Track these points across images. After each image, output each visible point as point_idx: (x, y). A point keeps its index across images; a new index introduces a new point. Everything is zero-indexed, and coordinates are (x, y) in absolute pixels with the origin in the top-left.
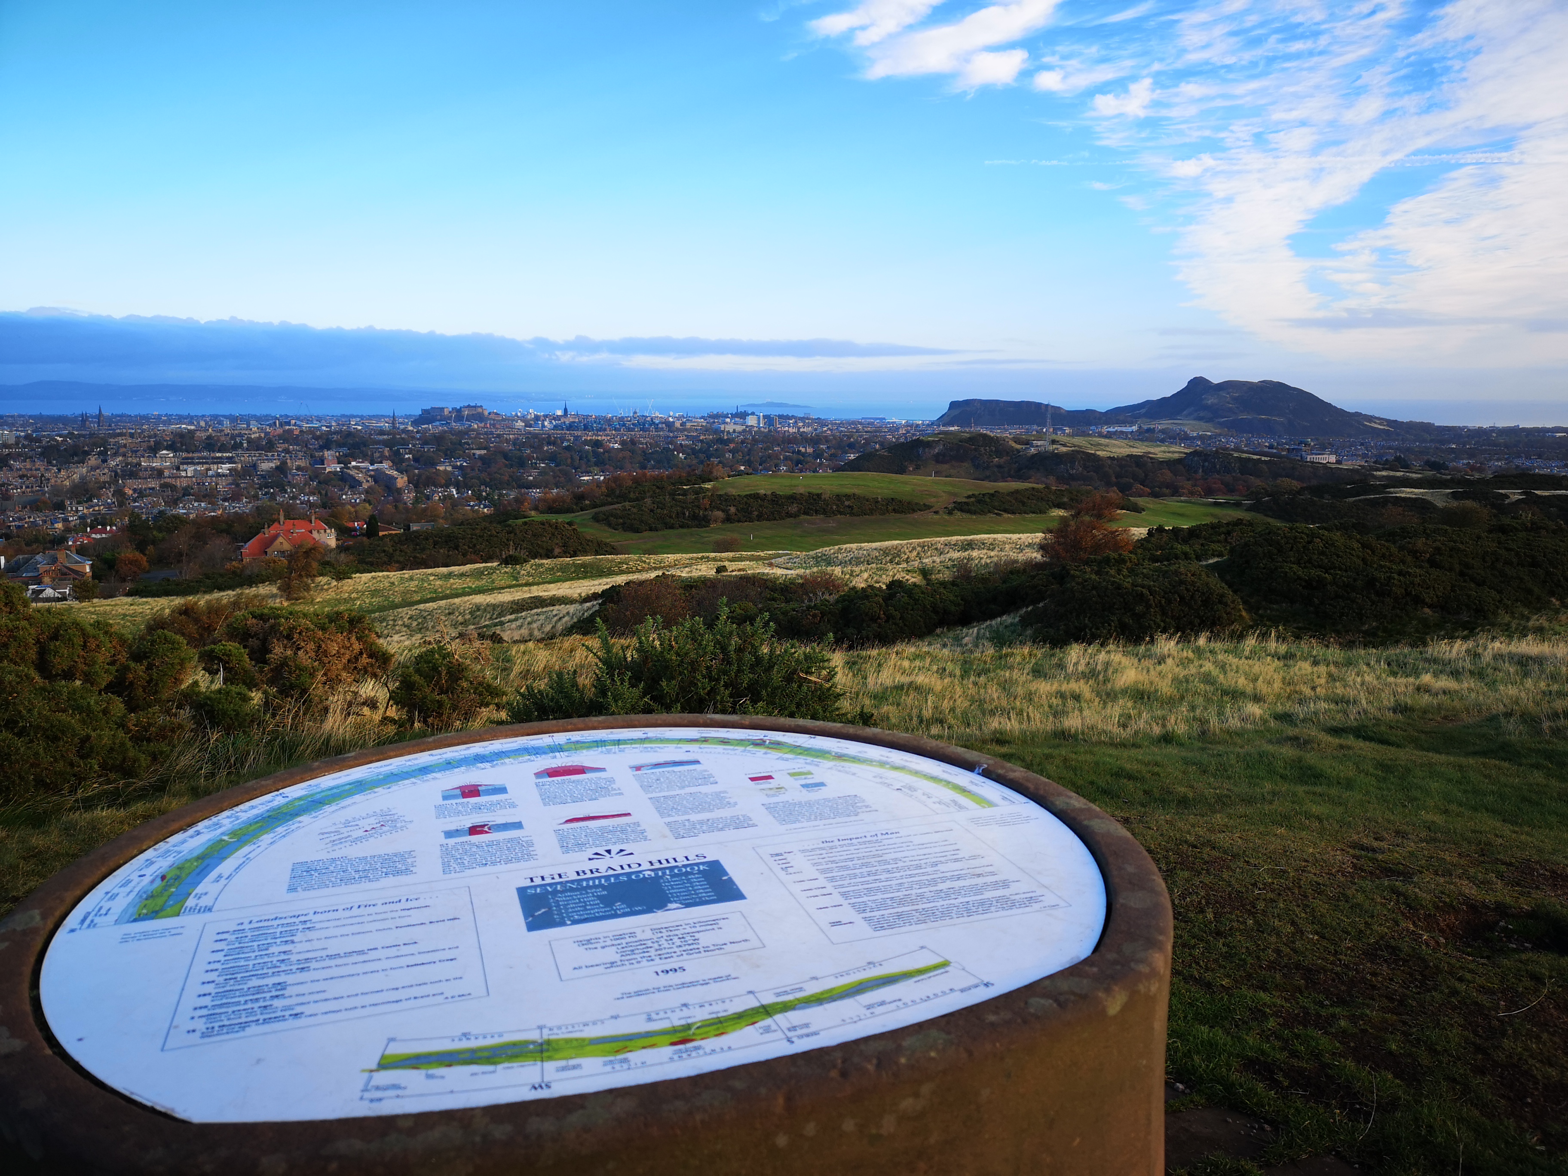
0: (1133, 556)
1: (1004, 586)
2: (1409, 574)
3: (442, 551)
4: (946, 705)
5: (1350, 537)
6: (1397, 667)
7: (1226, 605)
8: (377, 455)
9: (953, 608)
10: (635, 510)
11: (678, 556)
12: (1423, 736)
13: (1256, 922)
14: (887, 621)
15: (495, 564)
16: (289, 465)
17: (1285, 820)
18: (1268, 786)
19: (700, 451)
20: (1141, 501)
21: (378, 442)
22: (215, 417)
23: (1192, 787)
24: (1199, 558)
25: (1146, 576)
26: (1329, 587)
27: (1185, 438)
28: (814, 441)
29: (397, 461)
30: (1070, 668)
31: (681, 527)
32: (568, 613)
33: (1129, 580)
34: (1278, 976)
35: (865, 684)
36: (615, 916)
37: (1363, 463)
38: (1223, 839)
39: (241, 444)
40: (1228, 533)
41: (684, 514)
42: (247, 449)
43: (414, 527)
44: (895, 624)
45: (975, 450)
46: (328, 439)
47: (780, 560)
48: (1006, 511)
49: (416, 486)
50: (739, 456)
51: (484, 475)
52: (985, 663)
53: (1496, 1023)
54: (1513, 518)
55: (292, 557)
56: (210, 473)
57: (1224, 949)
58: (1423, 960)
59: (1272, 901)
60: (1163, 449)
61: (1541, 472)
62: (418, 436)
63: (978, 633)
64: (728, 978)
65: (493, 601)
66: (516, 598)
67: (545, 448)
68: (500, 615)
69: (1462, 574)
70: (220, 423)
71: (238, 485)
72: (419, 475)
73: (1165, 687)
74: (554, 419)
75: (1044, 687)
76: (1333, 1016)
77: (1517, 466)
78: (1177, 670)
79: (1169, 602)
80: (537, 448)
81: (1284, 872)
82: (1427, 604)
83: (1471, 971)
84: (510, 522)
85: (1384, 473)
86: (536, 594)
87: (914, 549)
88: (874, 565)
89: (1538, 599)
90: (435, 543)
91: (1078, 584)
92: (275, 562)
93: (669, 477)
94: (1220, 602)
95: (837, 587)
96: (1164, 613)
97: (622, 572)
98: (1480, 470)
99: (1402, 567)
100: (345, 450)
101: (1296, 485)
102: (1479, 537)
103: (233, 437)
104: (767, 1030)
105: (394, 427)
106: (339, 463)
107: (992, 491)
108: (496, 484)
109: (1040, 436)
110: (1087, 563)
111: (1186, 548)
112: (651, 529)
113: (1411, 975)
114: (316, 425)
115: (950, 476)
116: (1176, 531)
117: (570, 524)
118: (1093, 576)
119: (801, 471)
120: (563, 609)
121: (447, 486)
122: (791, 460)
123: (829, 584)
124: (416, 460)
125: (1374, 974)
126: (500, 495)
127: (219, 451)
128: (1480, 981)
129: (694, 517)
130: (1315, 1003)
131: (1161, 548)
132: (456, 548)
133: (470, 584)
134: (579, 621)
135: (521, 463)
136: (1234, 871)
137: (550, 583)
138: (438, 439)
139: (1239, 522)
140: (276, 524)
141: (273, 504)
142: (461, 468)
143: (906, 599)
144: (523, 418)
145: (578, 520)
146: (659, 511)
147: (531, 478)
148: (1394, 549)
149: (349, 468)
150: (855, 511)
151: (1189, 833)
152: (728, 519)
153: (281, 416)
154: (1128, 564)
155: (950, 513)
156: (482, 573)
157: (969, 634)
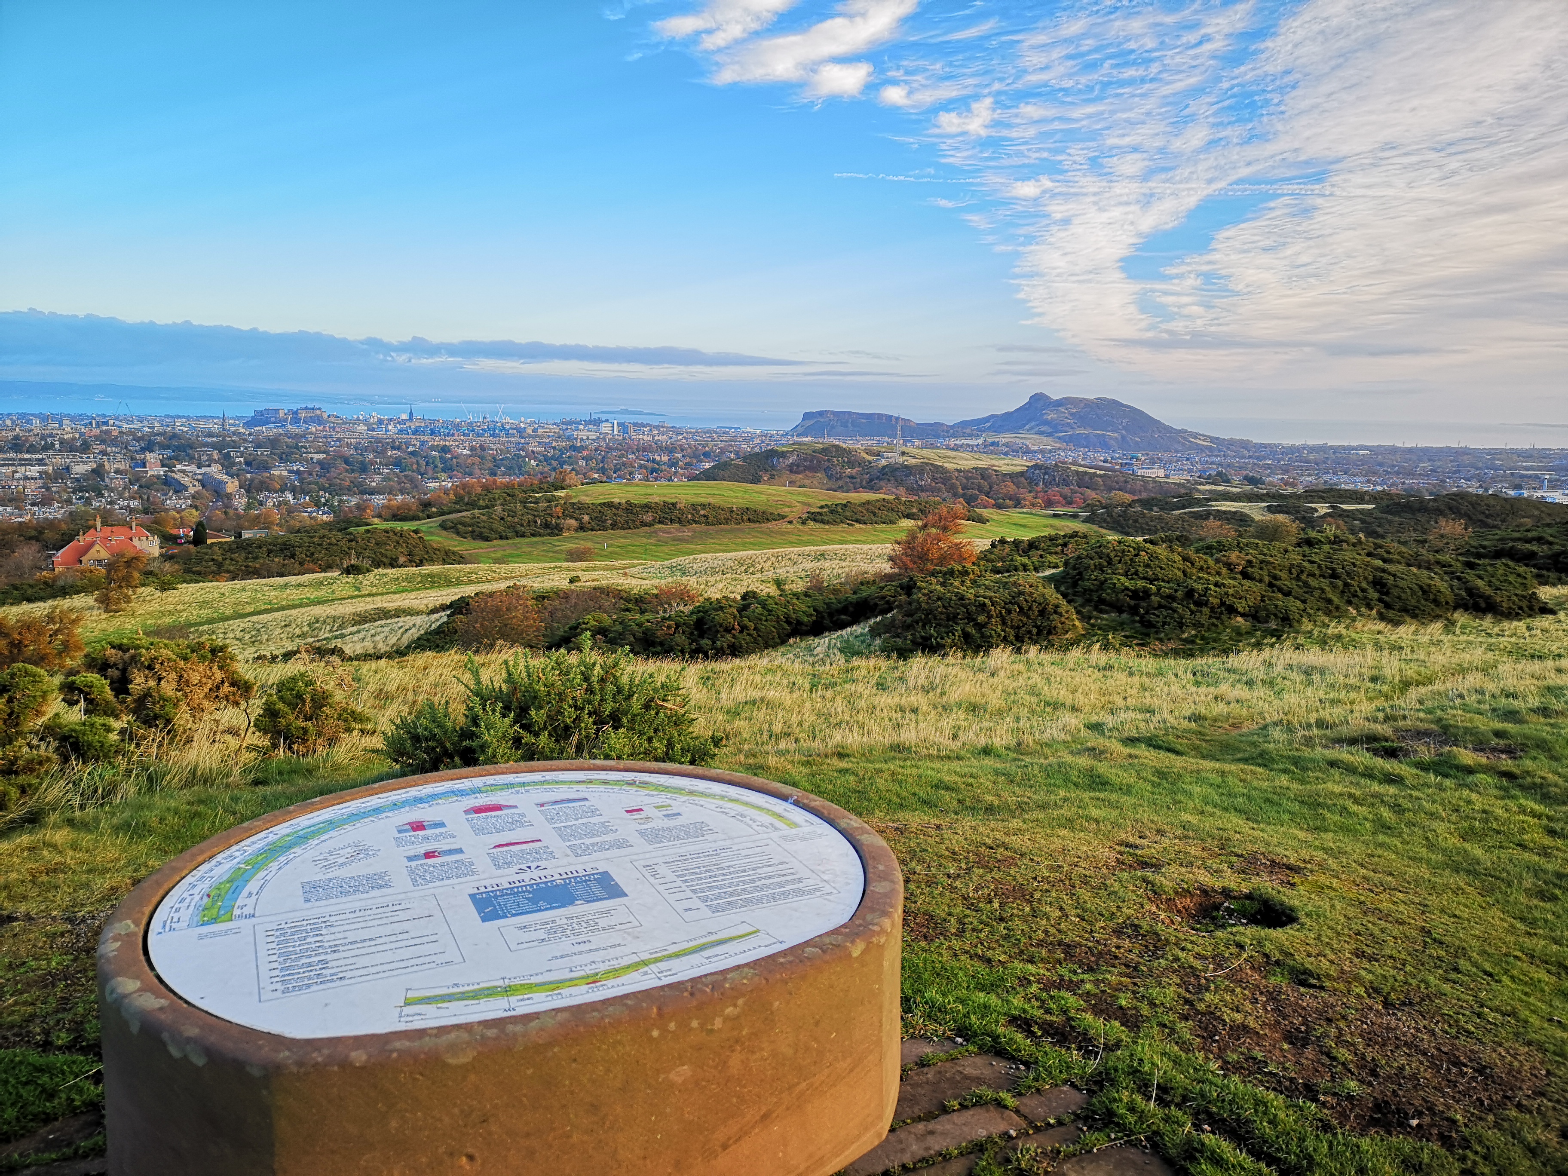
0: (975, 568)
1: (855, 597)
2: (1224, 585)
3: (277, 560)
4: (795, 719)
5: (1172, 551)
6: (1200, 677)
7: (1061, 615)
8: (205, 458)
9: (806, 619)
10: (484, 518)
11: (530, 566)
12: (1204, 744)
13: (1032, 909)
14: (741, 632)
15: (336, 574)
16: (107, 467)
17: (1069, 823)
18: (1062, 793)
19: (552, 458)
20: (986, 513)
21: (206, 445)
22: (22, 416)
23: (999, 796)
24: (1036, 569)
25: (987, 588)
26: (1153, 597)
27: (1027, 452)
28: (669, 450)
29: (227, 464)
30: (911, 683)
31: (533, 535)
32: (414, 625)
33: (972, 591)
34: (1043, 952)
35: (718, 700)
36: (540, 910)
37: (1188, 478)
38: (1015, 841)
39: (53, 445)
40: (1065, 545)
41: (536, 522)
42: (60, 451)
43: (246, 535)
44: (749, 634)
45: (828, 460)
46: (150, 441)
47: (635, 569)
48: (857, 521)
49: (248, 491)
50: (593, 464)
51: (322, 480)
52: (833, 676)
53: (1203, 981)
54: (1318, 531)
55: (111, 567)
56: (17, 476)
57: (1005, 932)
58: (1157, 934)
59: (1047, 891)
60: (1006, 462)
61: (1347, 487)
62: (250, 438)
63: (830, 643)
64: (619, 945)
65: (333, 613)
66: (359, 609)
67: (389, 453)
68: (341, 627)
69: (1271, 585)
70: (29, 422)
71: (48, 489)
72: (252, 480)
73: (995, 701)
74: (399, 423)
75: (884, 700)
76: (1082, 981)
77: (1326, 482)
78: (1007, 682)
79: (1009, 612)
80: (381, 453)
81: (1059, 867)
82: (1239, 613)
83: (1192, 942)
84: (352, 529)
85: (1207, 487)
86: (379, 605)
87: (768, 559)
88: (729, 575)
89: (1337, 608)
90: (269, 552)
91: (924, 595)
92: (91, 571)
93: (520, 485)
94: (1056, 612)
95: (692, 598)
96: (1004, 623)
97: (471, 582)
98: (1293, 485)
99: (1218, 578)
100: (168, 453)
101: (1128, 498)
102: (1286, 551)
103: (43, 438)
104: (646, 973)
105: (224, 429)
106: (163, 466)
107: (844, 502)
108: (335, 490)
109: (891, 448)
110: (933, 574)
111: (1025, 560)
112: (501, 538)
113: (1146, 947)
114: (137, 425)
115: (804, 486)
116: (1016, 543)
117: (416, 532)
118: (939, 588)
119: (656, 479)
120: (409, 621)
121: (282, 491)
122: (646, 468)
123: (684, 596)
124: (248, 463)
125: (1118, 947)
126: (340, 501)
127: (28, 452)
128: (1196, 949)
129: (547, 525)
130: (1070, 972)
131: (1002, 559)
132: (293, 556)
133: (308, 595)
134: (426, 633)
135: (364, 468)
136: (1020, 868)
137: (394, 593)
138: (273, 443)
139: (1075, 535)
140: (92, 530)
141: (89, 509)
142: (298, 472)
143: (760, 610)
144: (366, 422)
145: (424, 528)
146: (509, 519)
147: (374, 484)
148: (1211, 562)
149: (173, 472)
150: (710, 520)
151: (988, 836)
152: (582, 528)
153: (98, 415)
154: (971, 576)
155: (804, 523)
156: (322, 583)
157: (821, 644)
